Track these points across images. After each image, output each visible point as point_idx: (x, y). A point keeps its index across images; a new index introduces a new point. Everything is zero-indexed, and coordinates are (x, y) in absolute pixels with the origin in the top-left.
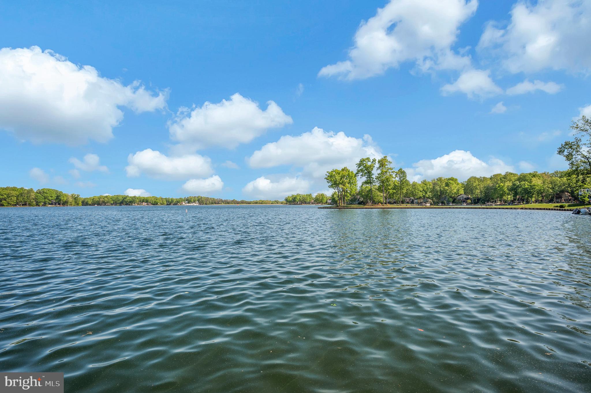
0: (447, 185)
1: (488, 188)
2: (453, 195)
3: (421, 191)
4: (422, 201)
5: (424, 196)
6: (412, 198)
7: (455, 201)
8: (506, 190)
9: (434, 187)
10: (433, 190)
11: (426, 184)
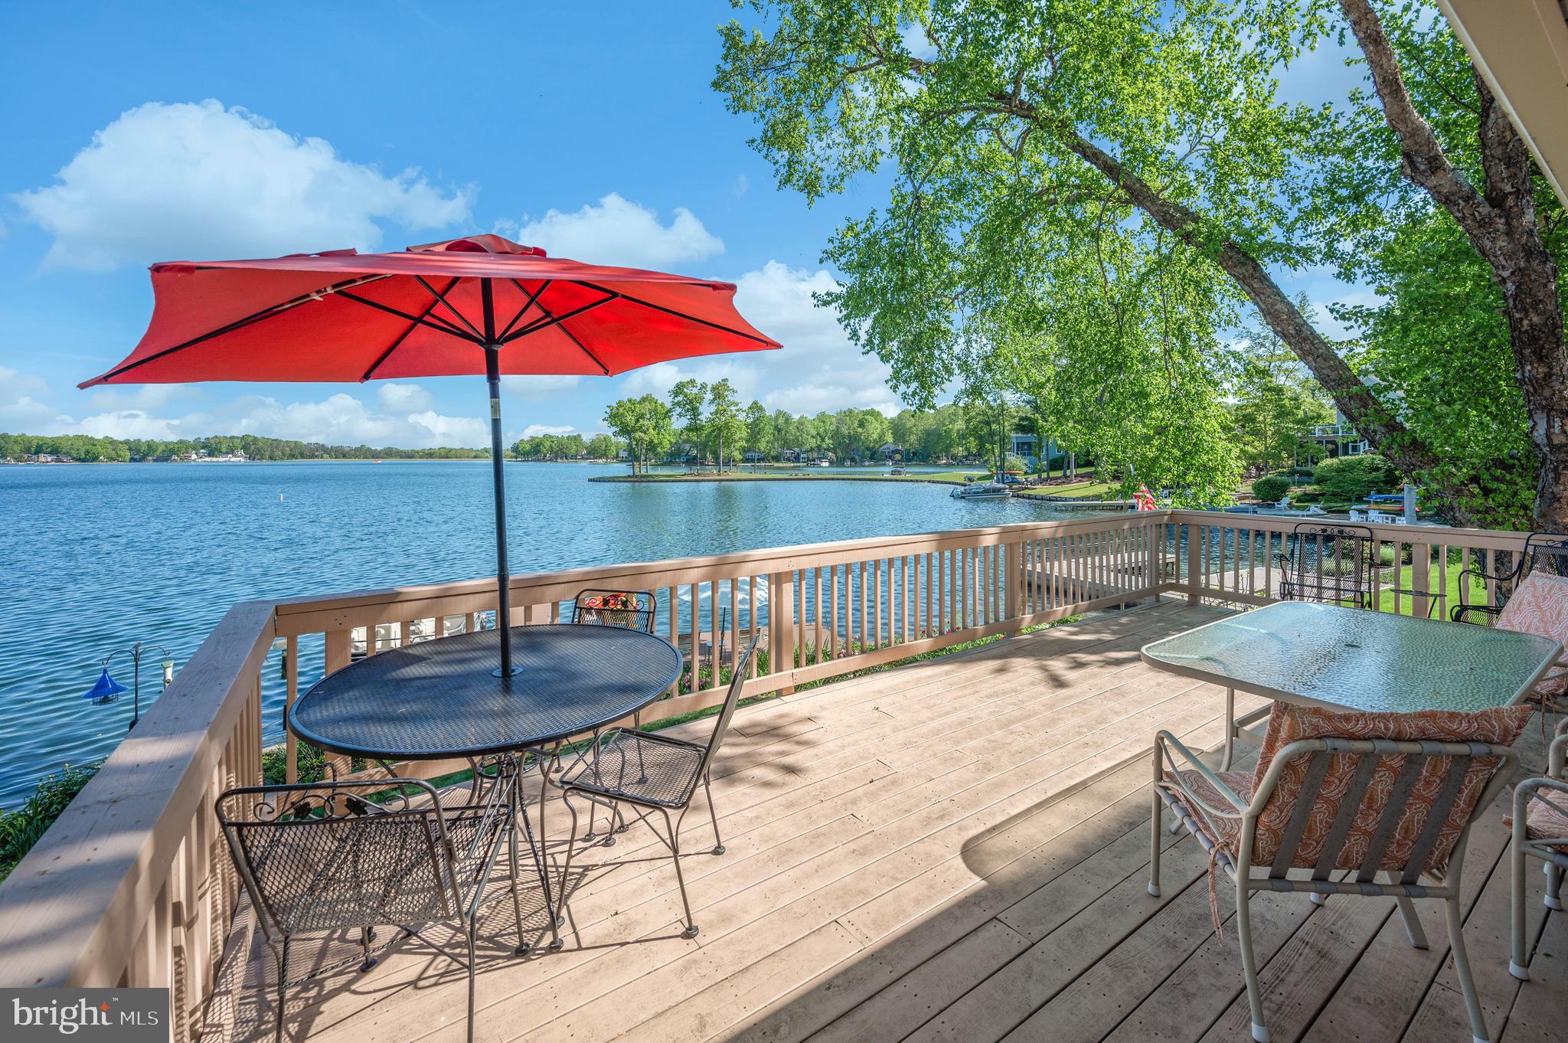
0: (861, 424)
1: (928, 433)
2: (871, 445)
3: (813, 437)
4: (815, 455)
5: (819, 447)
6: (797, 450)
7: (875, 456)
8: (954, 435)
9: (838, 427)
10: (836, 435)
11: (824, 422)
